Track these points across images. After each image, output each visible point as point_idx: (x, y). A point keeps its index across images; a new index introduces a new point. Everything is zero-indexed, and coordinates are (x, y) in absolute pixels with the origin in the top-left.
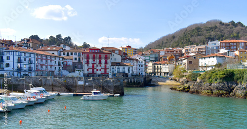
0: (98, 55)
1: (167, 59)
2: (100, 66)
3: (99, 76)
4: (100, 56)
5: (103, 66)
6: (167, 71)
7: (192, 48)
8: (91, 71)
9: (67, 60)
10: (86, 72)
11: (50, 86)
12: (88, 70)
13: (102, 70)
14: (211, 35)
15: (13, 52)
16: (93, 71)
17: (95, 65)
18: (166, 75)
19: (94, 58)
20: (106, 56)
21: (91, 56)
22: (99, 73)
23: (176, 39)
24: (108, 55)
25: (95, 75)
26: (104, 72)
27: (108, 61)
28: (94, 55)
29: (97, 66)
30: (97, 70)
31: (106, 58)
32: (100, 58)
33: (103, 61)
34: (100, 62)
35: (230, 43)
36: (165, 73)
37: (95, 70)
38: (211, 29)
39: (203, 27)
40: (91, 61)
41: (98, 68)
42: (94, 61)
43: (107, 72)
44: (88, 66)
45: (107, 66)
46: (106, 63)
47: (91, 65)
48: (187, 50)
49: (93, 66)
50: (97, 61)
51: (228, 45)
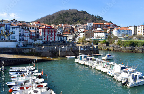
0: (50, 30)
1: (68, 32)
2: (52, 36)
3: (51, 42)
4: (51, 30)
5: (53, 36)
6: (71, 38)
7: (79, 26)
8: (46, 40)
9: (32, 33)
10: (44, 40)
11: (64, 52)
12: (45, 39)
13: (52, 39)
14: (74, 18)
15: (17, 28)
16: (48, 40)
17: (49, 36)
18: (70, 41)
19: (48, 32)
20: (55, 30)
21: (46, 30)
22: (51, 41)
23: (55, 18)
24: (56, 30)
25: (49, 42)
26: (53, 40)
27: (56, 33)
28: (48, 30)
29: (50, 36)
30: (50, 39)
31: (55, 32)
32: (52, 32)
33: (53, 33)
34: (52, 34)
35: (97, 24)
36: (69, 39)
37: (49, 39)
38: (73, 14)
39: (69, 12)
40: (46, 33)
41: (50, 38)
42: (48, 33)
43: (55, 40)
44: (45, 36)
45: (55, 36)
46: (55, 35)
47: (46, 36)
48: (77, 27)
49: (48, 37)
50: (50, 33)
51: (96, 25)
